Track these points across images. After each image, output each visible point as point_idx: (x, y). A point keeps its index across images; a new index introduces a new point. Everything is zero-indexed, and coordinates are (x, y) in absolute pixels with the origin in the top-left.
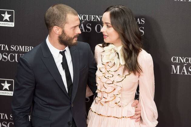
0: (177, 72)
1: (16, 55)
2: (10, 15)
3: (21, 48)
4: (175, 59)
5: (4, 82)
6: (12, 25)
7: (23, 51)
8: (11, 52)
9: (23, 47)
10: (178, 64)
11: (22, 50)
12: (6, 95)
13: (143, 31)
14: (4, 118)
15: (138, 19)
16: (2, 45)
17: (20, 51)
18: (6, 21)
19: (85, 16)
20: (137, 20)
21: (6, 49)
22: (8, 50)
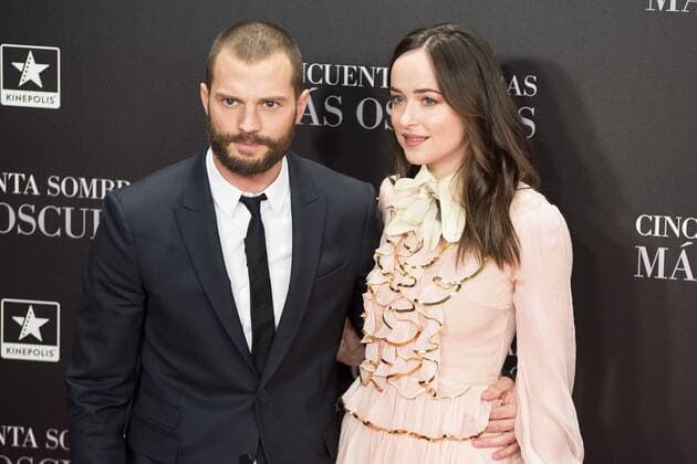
0: (655, 271)
1: (68, 211)
2: (45, 67)
3: (87, 188)
4: (647, 225)
5: (22, 311)
6: (52, 101)
7: (94, 196)
8: (49, 201)
9: (94, 181)
10: (660, 242)
11: (91, 194)
12: (32, 357)
13: (530, 123)
14: (24, 445)
15: (514, 79)
16: (17, 176)
17: (81, 196)
18: (30, 86)
19: (321, 67)
20: (508, 80)
21: (31, 191)
22: (36, 192)
